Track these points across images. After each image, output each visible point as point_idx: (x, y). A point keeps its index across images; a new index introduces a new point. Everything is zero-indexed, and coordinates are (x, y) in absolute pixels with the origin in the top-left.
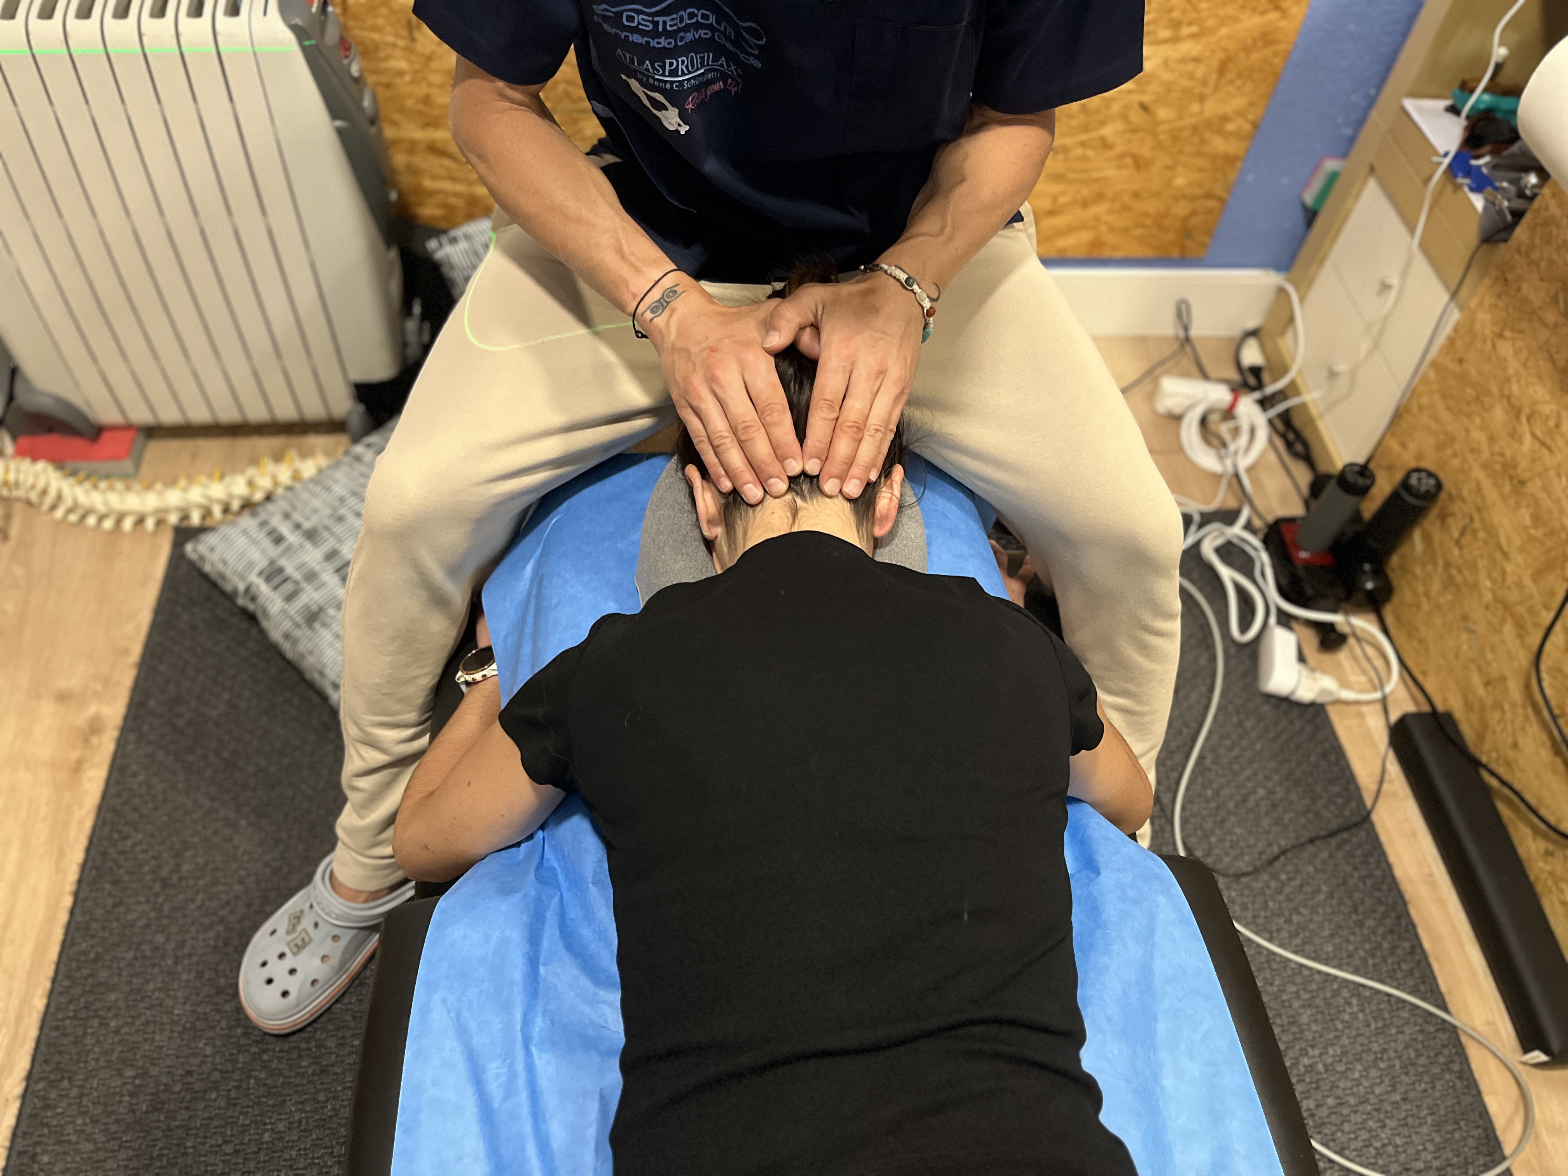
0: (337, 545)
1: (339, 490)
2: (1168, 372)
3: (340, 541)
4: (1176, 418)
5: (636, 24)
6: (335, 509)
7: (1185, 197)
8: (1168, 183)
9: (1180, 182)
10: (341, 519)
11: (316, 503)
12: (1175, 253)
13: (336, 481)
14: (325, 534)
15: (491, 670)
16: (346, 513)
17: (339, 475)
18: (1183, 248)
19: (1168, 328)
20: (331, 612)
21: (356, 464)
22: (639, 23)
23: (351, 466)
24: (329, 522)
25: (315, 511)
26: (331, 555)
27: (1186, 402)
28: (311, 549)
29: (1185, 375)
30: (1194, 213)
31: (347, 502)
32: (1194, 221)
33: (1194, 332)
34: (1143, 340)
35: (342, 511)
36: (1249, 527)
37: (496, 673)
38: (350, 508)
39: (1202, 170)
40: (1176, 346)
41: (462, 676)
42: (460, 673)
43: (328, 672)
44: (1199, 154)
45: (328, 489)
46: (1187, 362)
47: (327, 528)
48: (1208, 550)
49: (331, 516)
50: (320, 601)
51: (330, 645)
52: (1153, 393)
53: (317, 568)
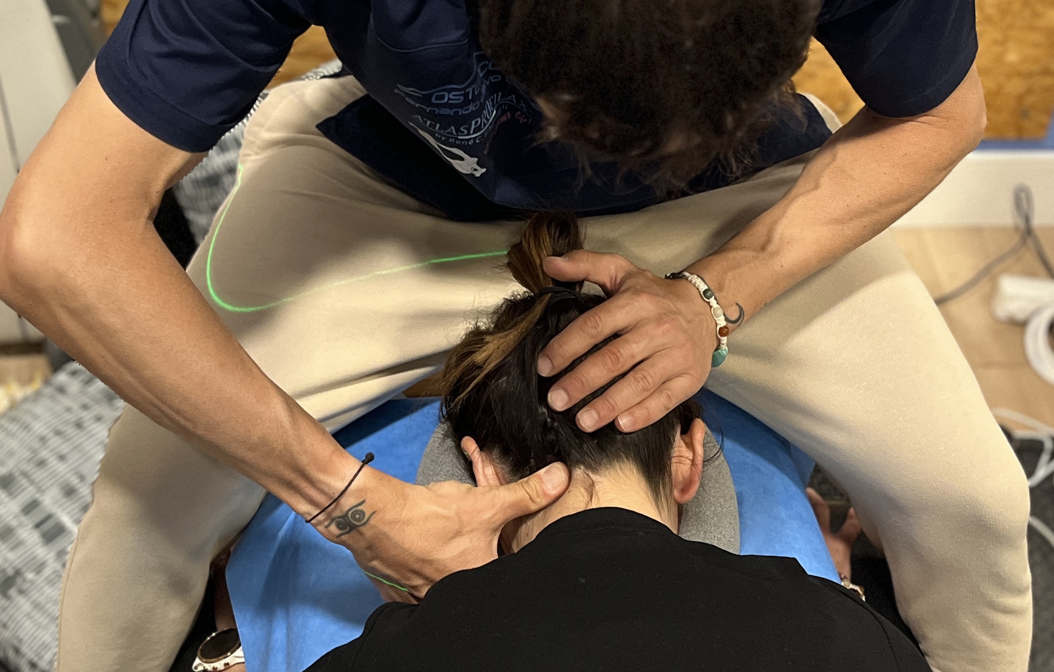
0: (38, 495)
1: (39, 427)
2: (1007, 271)
3: (40, 490)
4: (1020, 325)
5: (446, 100)
6: (35, 452)
7: (1019, 74)
8: (999, 59)
9: (1012, 57)
10: (41, 463)
11: (13, 444)
12: (1011, 134)
13: (36, 417)
14: (24, 482)
15: (237, 657)
16: (47, 457)
17: (39, 409)
18: (1020, 129)
19: (1007, 217)
20: (30, 576)
21: (60, 397)
22: (449, 99)
23: (52, 398)
24: (28, 468)
25: (11, 454)
26: (31, 507)
27: (1031, 307)
28: (6, 500)
29: (1030, 274)
30: (1030, 91)
31: (50, 442)
32: (1030, 100)
33: (1037, 221)
34: (976, 231)
35: (44, 454)
37: (243, 660)
38: (53, 450)
39: (1036, 45)
40: (1016, 239)
41: (199, 664)
42: (197, 661)
43: (24, 649)
44: (1033, 28)
45: (27, 427)
46: (1029, 258)
47: (25, 474)
49: (30, 460)
50: (17, 562)
51: (28, 616)
52: (991, 296)
53: (14, 523)
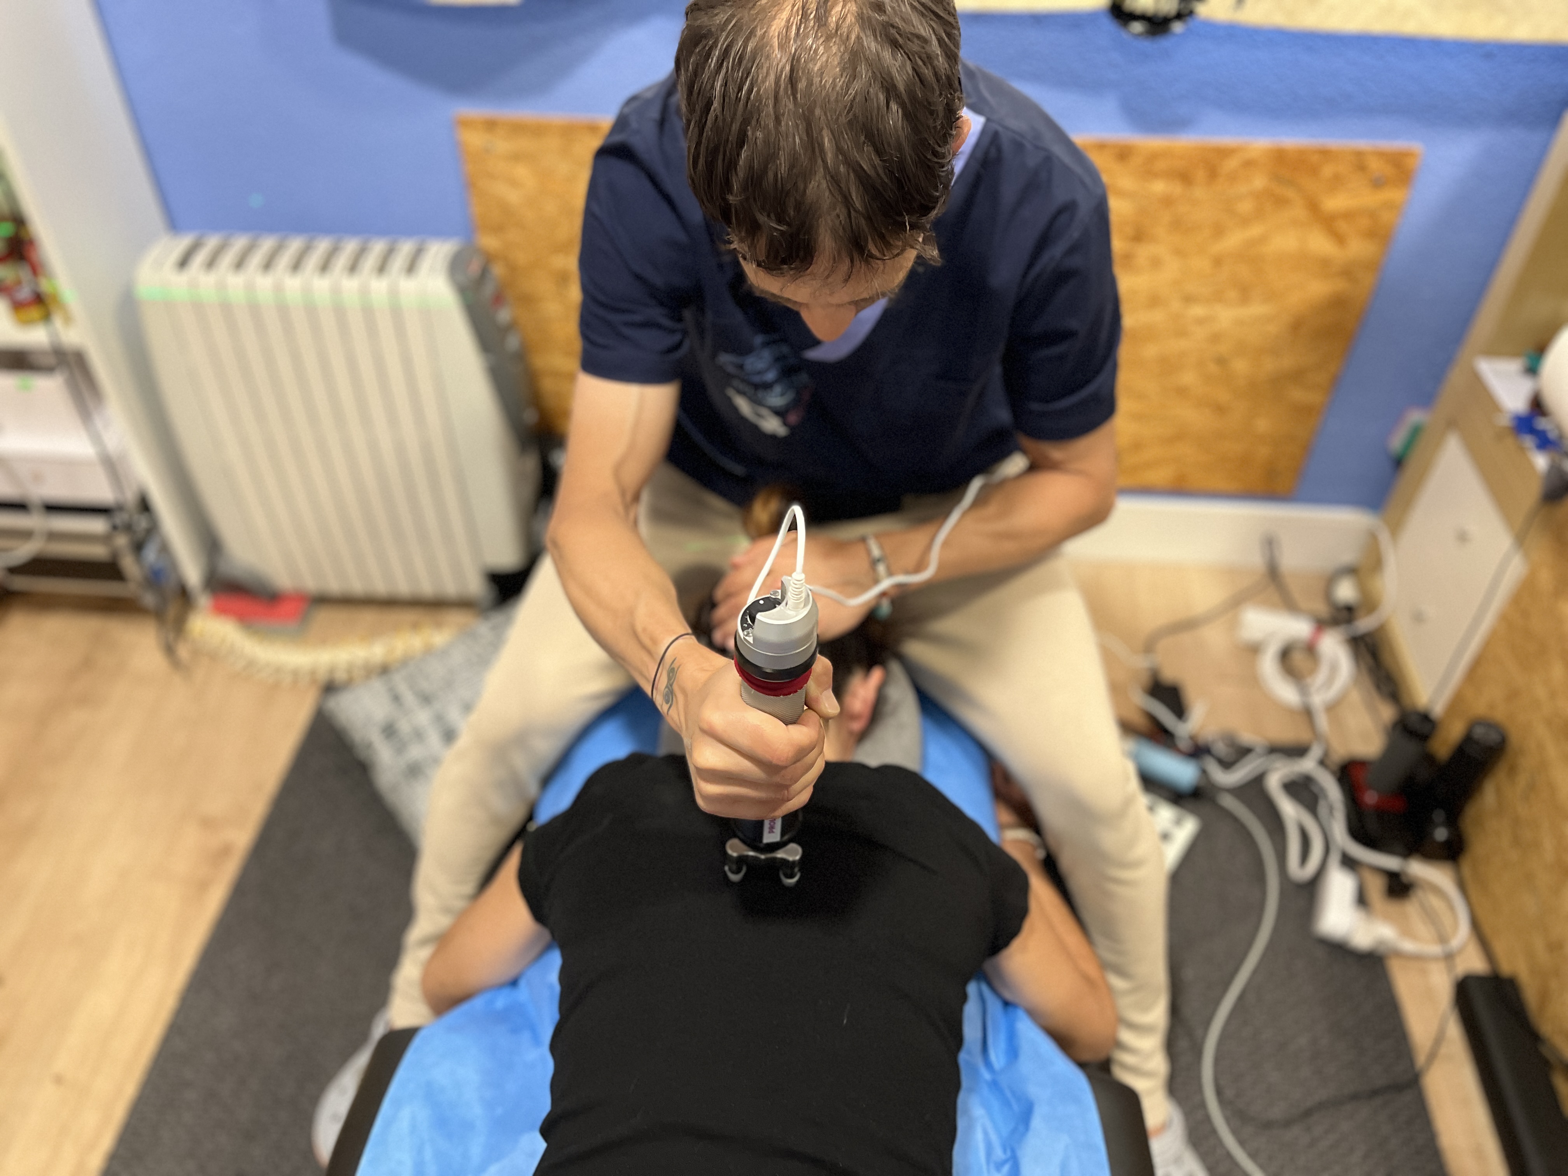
0: (445, 711)
3: (448, 707)
4: (1255, 649)
7: (1267, 441)
8: (1250, 427)
9: (1261, 426)
14: (436, 699)
24: (441, 689)
26: (440, 720)
27: (1266, 633)
28: (424, 711)
29: (1270, 605)
30: (1278, 456)
36: (1322, 763)
44: (1279, 401)
46: (1274, 594)
47: (438, 693)
48: (1274, 783)
50: (422, 757)
52: (1234, 623)
53: (425, 728)
